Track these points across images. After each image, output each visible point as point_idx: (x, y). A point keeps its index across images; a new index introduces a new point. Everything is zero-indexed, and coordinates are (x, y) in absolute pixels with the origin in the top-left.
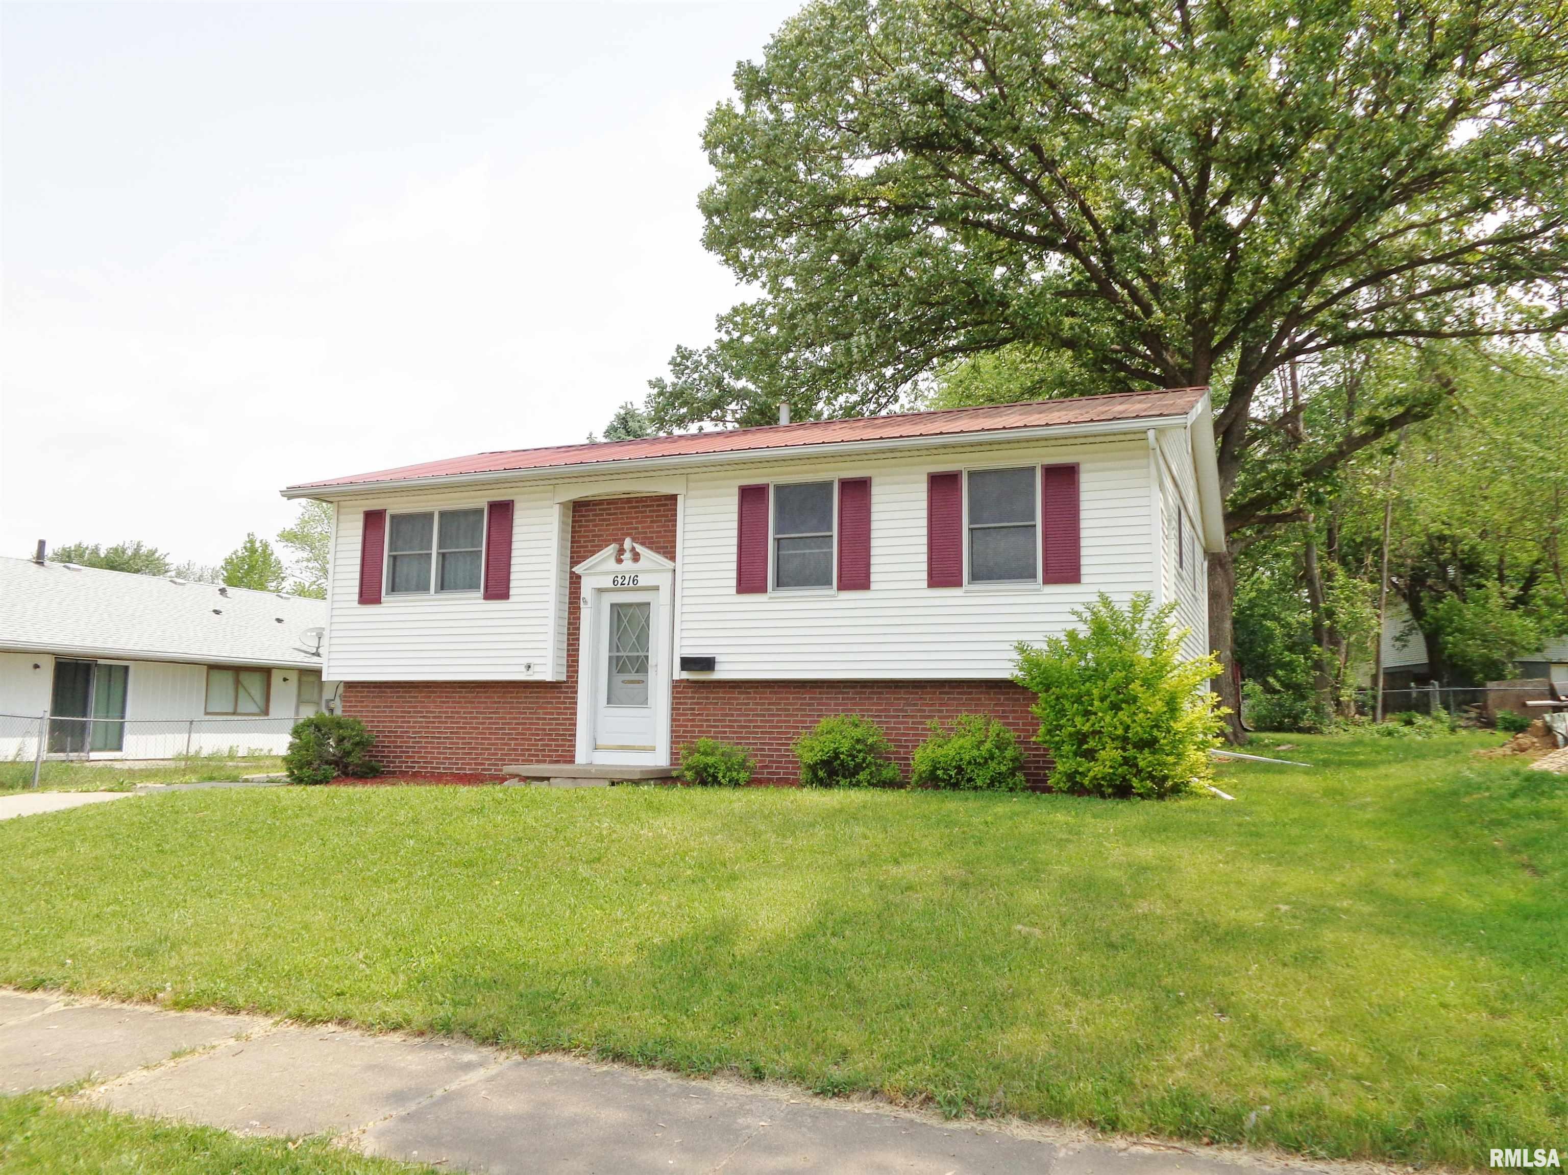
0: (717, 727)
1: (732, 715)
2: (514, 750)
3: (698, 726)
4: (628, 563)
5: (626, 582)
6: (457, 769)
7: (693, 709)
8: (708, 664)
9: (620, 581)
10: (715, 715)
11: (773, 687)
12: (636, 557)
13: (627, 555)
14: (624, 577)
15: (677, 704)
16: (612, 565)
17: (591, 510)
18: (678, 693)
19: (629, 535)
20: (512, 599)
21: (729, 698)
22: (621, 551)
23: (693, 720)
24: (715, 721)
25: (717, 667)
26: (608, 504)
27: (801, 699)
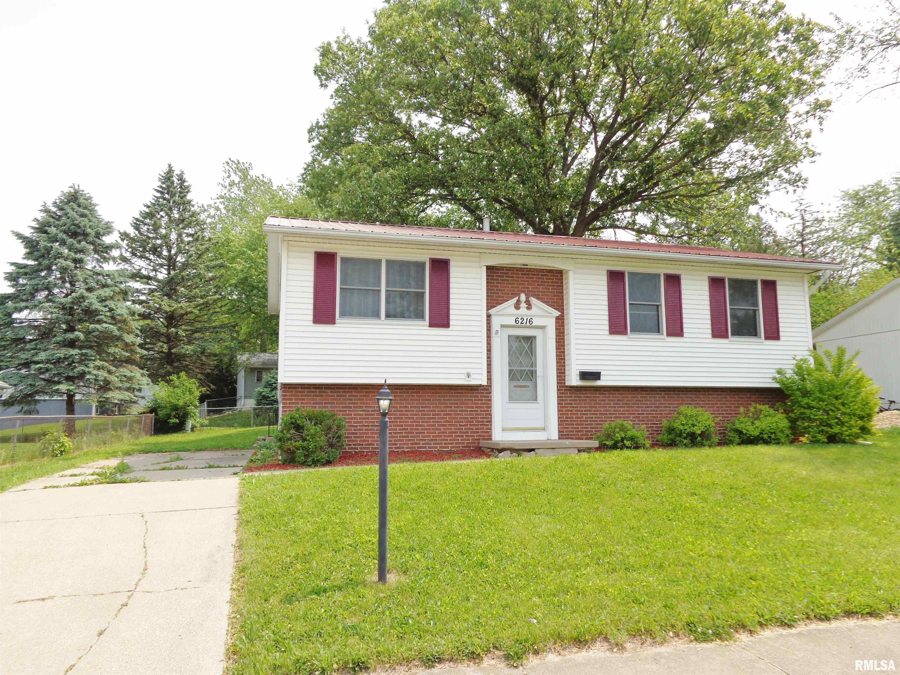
0: (587, 414)
1: (596, 407)
2: (444, 433)
3: (575, 414)
4: (523, 310)
5: (524, 322)
6: (396, 448)
7: (571, 404)
8: (596, 376)
9: (520, 321)
10: (585, 407)
11: (619, 391)
12: (529, 307)
13: (523, 305)
14: (522, 319)
15: (560, 400)
16: (513, 310)
17: (495, 273)
18: (560, 393)
19: (524, 292)
20: (451, 327)
21: (594, 397)
22: (518, 303)
23: (572, 411)
24: (585, 411)
25: (602, 377)
26: (507, 270)
27: (635, 397)
